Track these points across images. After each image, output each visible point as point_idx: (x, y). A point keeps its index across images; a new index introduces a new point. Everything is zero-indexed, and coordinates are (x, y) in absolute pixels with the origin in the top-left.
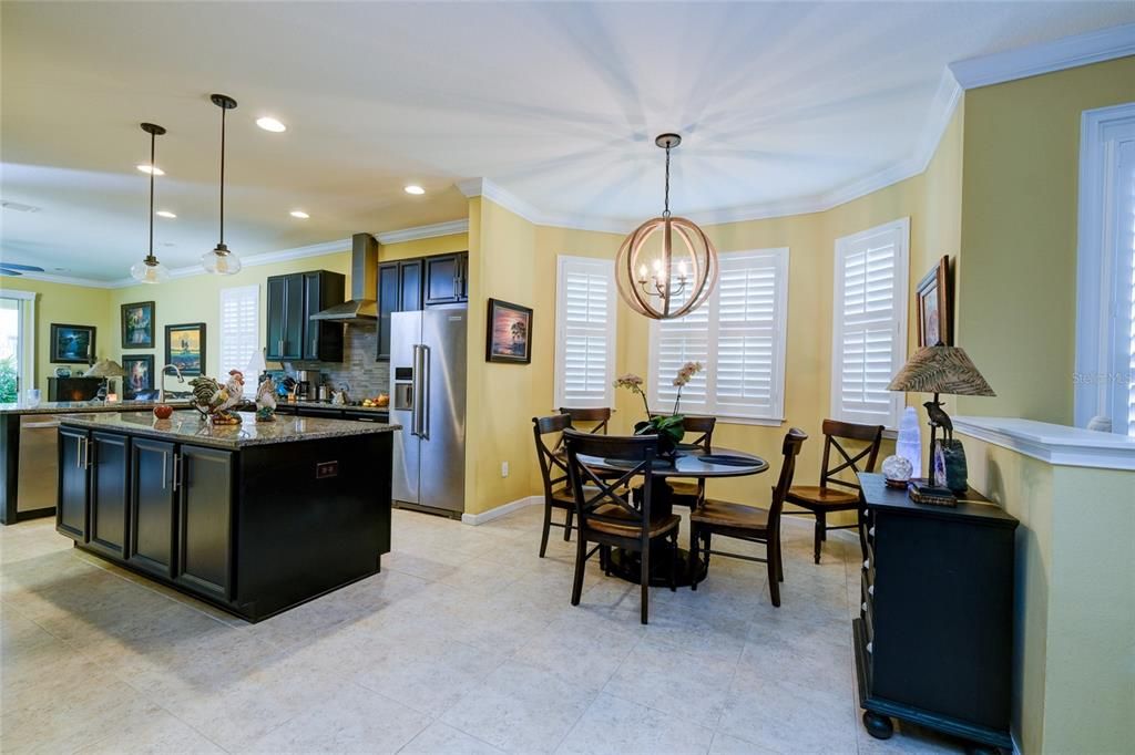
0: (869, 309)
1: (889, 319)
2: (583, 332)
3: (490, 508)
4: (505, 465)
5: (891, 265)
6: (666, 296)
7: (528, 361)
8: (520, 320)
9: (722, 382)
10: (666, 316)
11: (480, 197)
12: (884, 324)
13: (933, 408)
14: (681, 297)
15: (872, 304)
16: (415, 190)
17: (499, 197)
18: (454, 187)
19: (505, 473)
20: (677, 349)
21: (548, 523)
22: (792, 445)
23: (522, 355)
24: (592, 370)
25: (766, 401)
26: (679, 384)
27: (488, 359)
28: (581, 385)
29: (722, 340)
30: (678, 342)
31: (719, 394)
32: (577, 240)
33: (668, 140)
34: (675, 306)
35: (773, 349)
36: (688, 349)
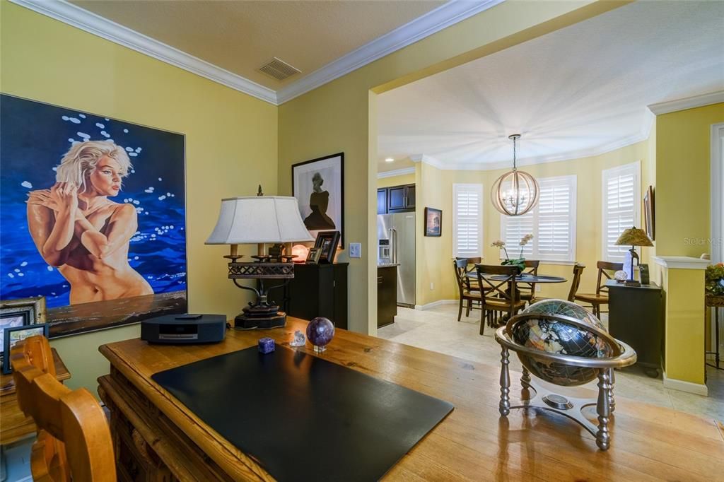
0: (621, 206)
1: (632, 210)
2: (466, 220)
3: (427, 303)
4: (432, 284)
5: (632, 184)
6: (517, 205)
7: (440, 235)
8: (437, 216)
9: (541, 243)
10: (516, 214)
11: (421, 162)
12: (628, 213)
13: (632, 251)
14: (523, 205)
15: (622, 203)
16: (389, 160)
17: (430, 161)
18: (408, 158)
19: (432, 288)
20: (517, 227)
21: (461, 306)
22: (578, 270)
23: (438, 233)
24: (471, 235)
25: (566, 252)
26: (522, 244)
27: (425, 235)
28: (466, 246)
29: (541, 223)
30: (517, 223)
31: (540, 249)
32: (463, 176)
33: (515, 137)
34: (521, 209)
35: (569, 226)
36: (522, 227)
